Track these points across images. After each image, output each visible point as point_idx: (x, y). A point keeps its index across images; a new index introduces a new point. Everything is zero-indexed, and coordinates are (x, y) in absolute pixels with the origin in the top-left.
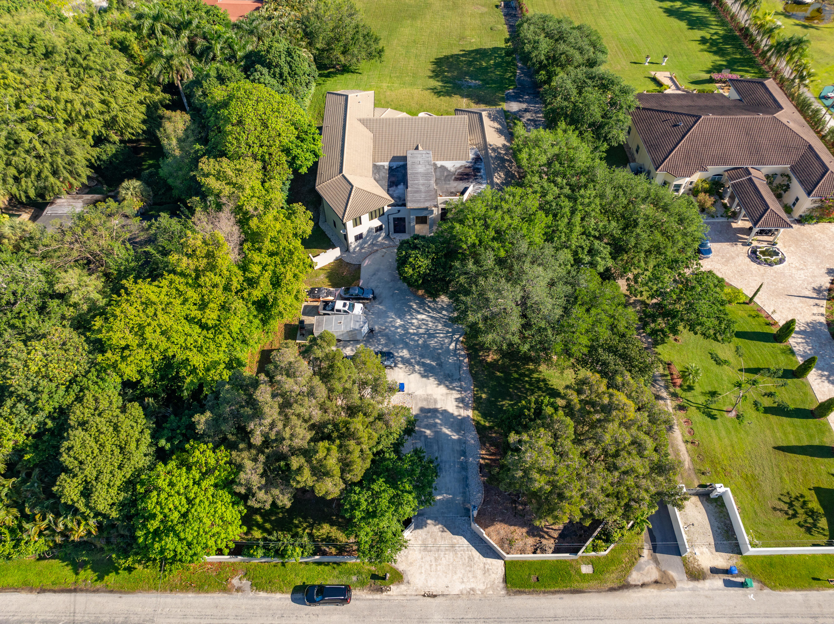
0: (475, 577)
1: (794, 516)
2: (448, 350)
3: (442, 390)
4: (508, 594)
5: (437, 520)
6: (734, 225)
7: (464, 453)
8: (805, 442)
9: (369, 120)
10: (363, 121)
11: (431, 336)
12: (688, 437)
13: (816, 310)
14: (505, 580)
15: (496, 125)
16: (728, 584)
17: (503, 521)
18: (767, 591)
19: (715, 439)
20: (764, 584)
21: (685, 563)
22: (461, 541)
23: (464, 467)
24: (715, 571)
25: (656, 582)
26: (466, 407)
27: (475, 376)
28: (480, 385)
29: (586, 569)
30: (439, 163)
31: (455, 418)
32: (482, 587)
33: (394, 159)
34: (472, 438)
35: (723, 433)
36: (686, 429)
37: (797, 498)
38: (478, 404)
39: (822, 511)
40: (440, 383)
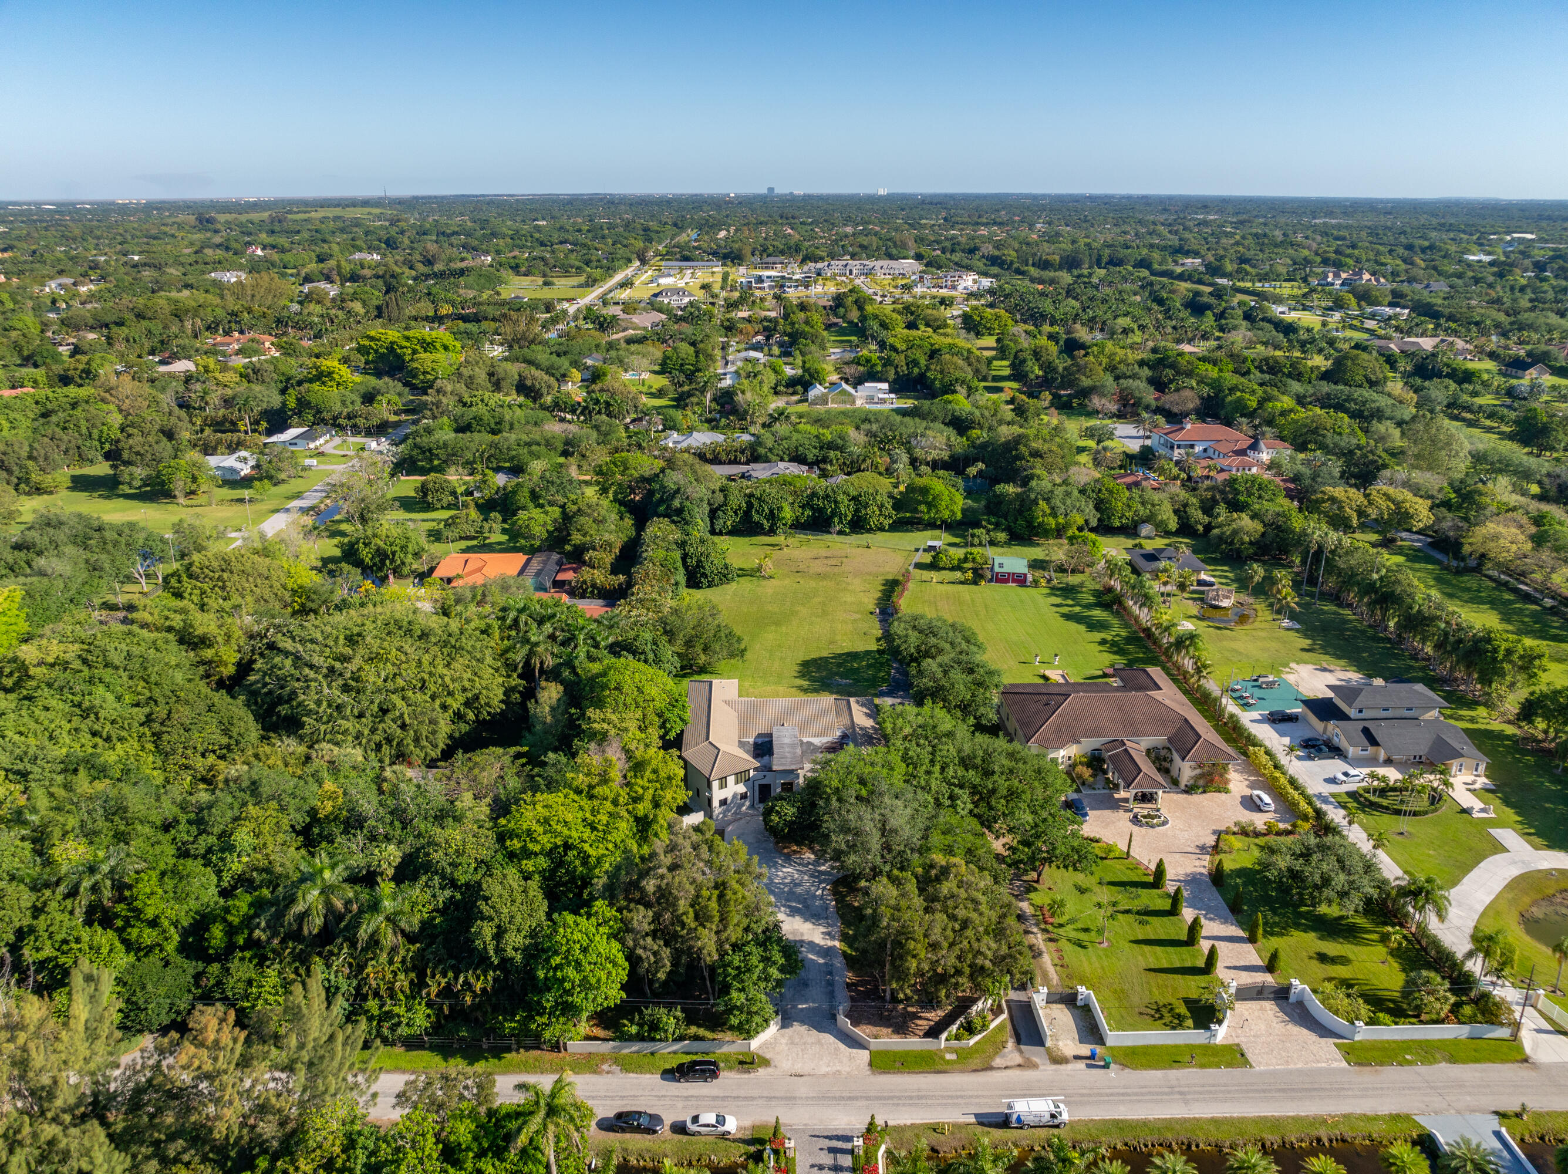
0: (841, 1062)
1: (1161, 1017)
2: (814, 896)
3: (808, 926)
4: (873, 1073)
5: (803, 1022)
6: (1116, 796)
7: (830, 973)
8: (1178, 965)
9: (734, 702)
10: (727, 702)
11: (796, 885)
12: (1057, 961)
13: (1197, 863)
14: (870, 1064)
15: (865, 710)
16: (1089, 1066)
17: (869, 1023)
18: (1127, 1070)
19: (1085, 964)
20: (1125, 1066)
21: (1049, 1052)
22: (828, 1038)
23: (830, 984)
24: (1077, 1058)
25: (1019, 1066)
26: (833, 938)
27: (842, 917)
28: (847, 923)
29: (949, 1056)
30: (805, 740)
31: (821, 947)
32: (848, 1069)
33: (759, 736)
34: (839, 962)
35: (1094, 959)
36: (1055, 955)
37: (1165, 1006)
38: (844, 938)
39: (1188, 1014)
40: (806, 920)
